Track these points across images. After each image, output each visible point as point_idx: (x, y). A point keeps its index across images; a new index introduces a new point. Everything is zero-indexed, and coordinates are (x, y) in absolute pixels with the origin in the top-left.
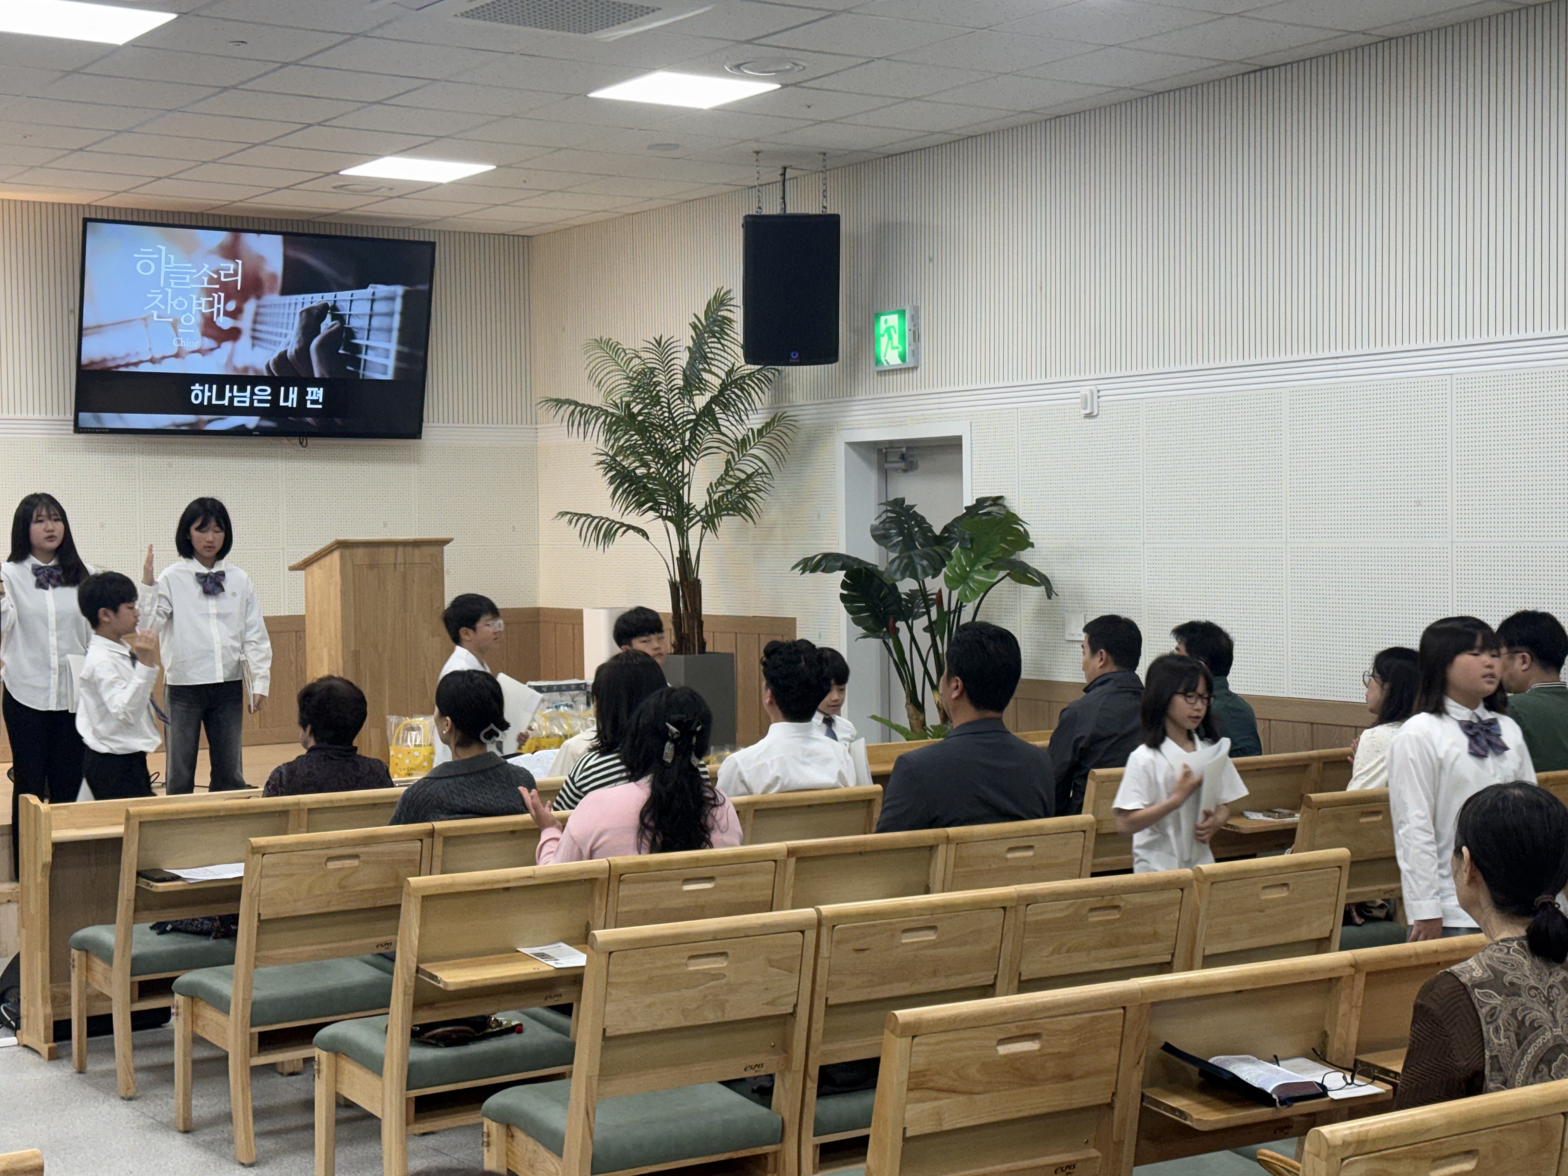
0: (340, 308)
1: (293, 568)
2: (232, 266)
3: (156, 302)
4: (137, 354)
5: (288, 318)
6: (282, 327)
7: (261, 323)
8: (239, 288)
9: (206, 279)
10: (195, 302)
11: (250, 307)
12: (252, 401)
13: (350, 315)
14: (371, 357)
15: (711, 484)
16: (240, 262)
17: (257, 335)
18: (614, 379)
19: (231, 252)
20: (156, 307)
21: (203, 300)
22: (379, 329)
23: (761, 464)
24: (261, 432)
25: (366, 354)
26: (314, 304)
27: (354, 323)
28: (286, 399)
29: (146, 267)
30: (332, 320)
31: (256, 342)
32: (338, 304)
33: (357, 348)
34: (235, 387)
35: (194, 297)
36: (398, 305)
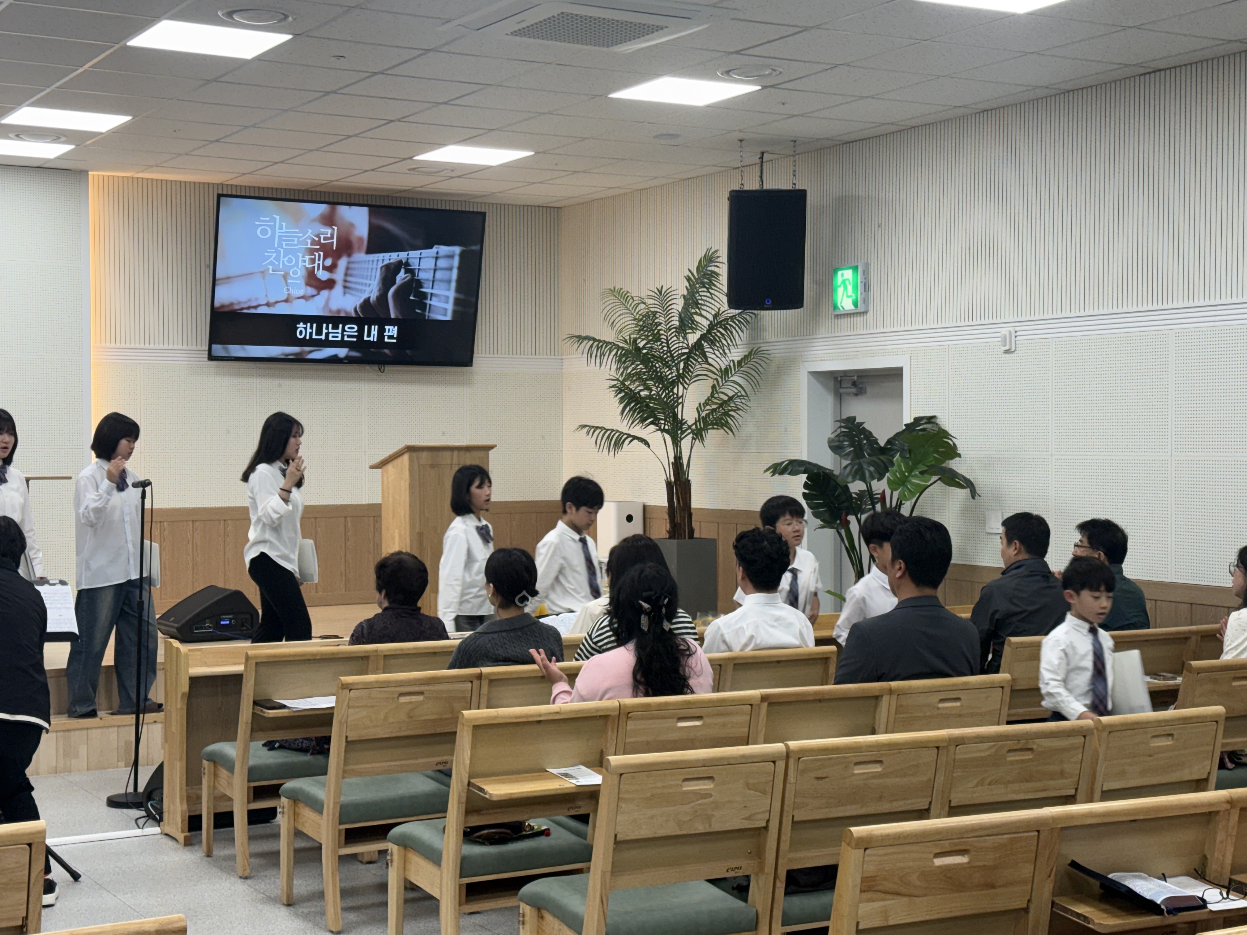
0: (411, 264)
1: (372, 467)
2: (329, 231)
3: (272, 259)
4: (256, 299)
5: (372, 272)
6: (367, 279)
7: (351, 275)
8: (334, 248)
9: (309, 241)
10: (301, 259)
11: (343, 263)
12: (343, 336)
13: (419, 269)
14: (434, 302)
15: (700, 404)
16: (336, 228)
17: (348, 285)
18: (623, 321)
19: (329, 220)
20: (271, 263)
21: (307, 258)
22: (442, 281)
23: (740, 389)
24: (349, 360)
25: (431, 300)
26: (392, 261)
27: (422, 276)
28: (369, 335)
29: (264, 232)
30: (406, 273)
31: (347, 290)
32: (410, 261)
33: (424, 296)
34: (330, 326)
35: (300, 255)
36: (456, 262)
